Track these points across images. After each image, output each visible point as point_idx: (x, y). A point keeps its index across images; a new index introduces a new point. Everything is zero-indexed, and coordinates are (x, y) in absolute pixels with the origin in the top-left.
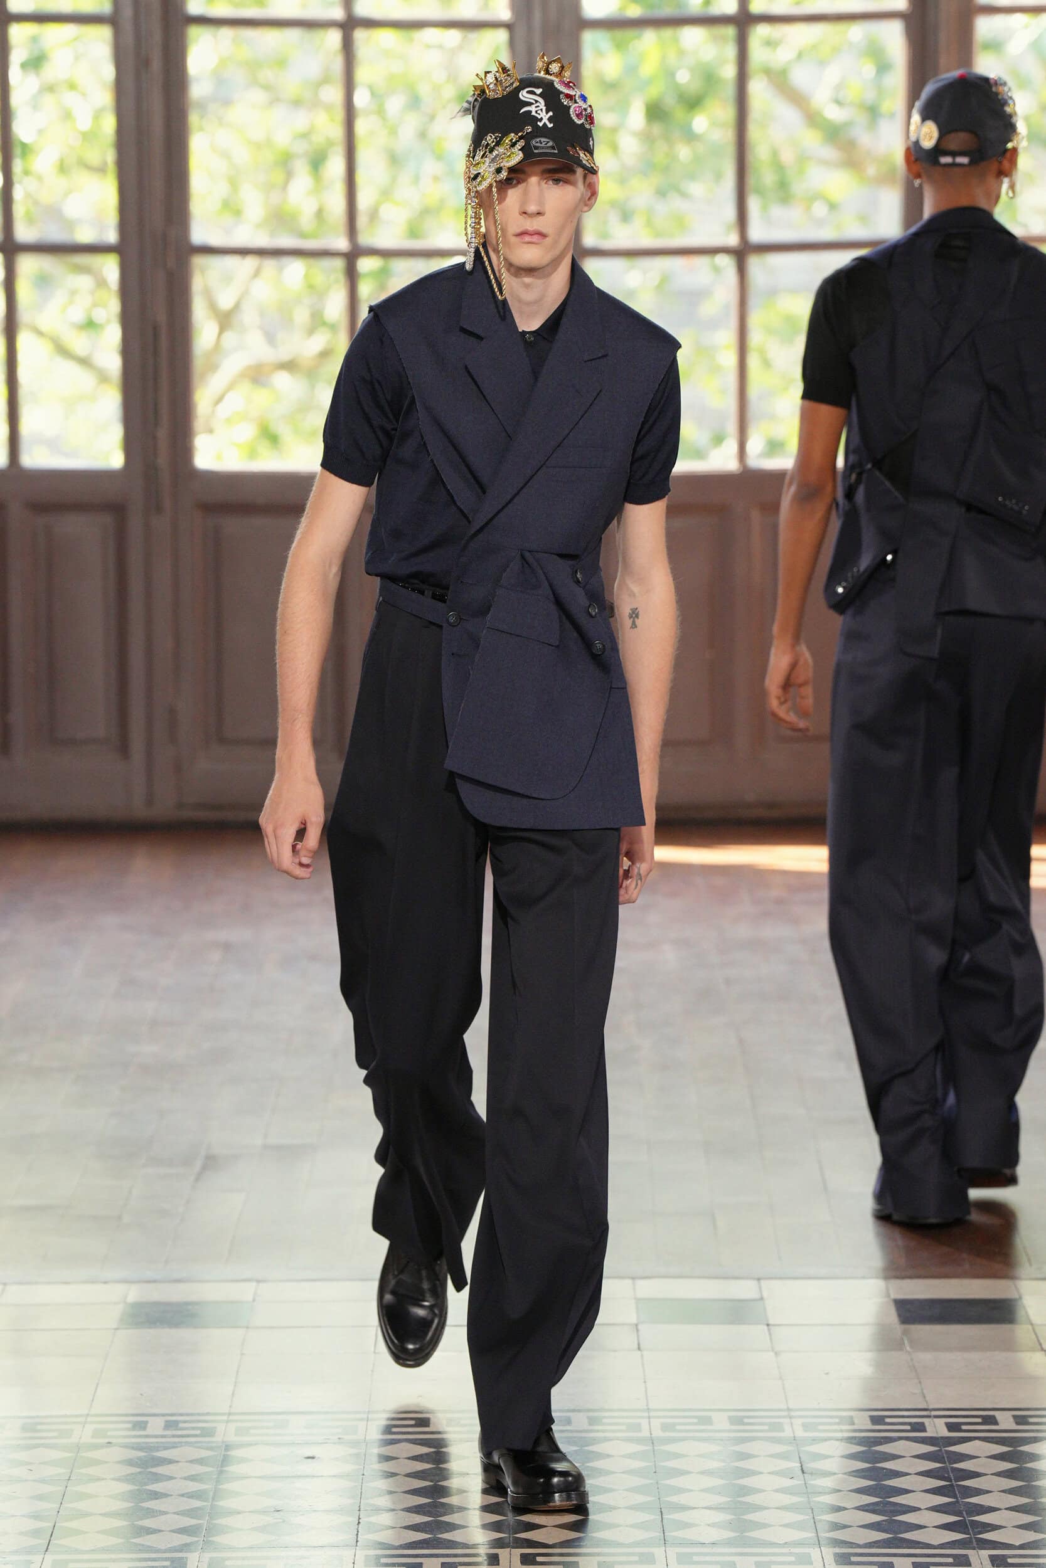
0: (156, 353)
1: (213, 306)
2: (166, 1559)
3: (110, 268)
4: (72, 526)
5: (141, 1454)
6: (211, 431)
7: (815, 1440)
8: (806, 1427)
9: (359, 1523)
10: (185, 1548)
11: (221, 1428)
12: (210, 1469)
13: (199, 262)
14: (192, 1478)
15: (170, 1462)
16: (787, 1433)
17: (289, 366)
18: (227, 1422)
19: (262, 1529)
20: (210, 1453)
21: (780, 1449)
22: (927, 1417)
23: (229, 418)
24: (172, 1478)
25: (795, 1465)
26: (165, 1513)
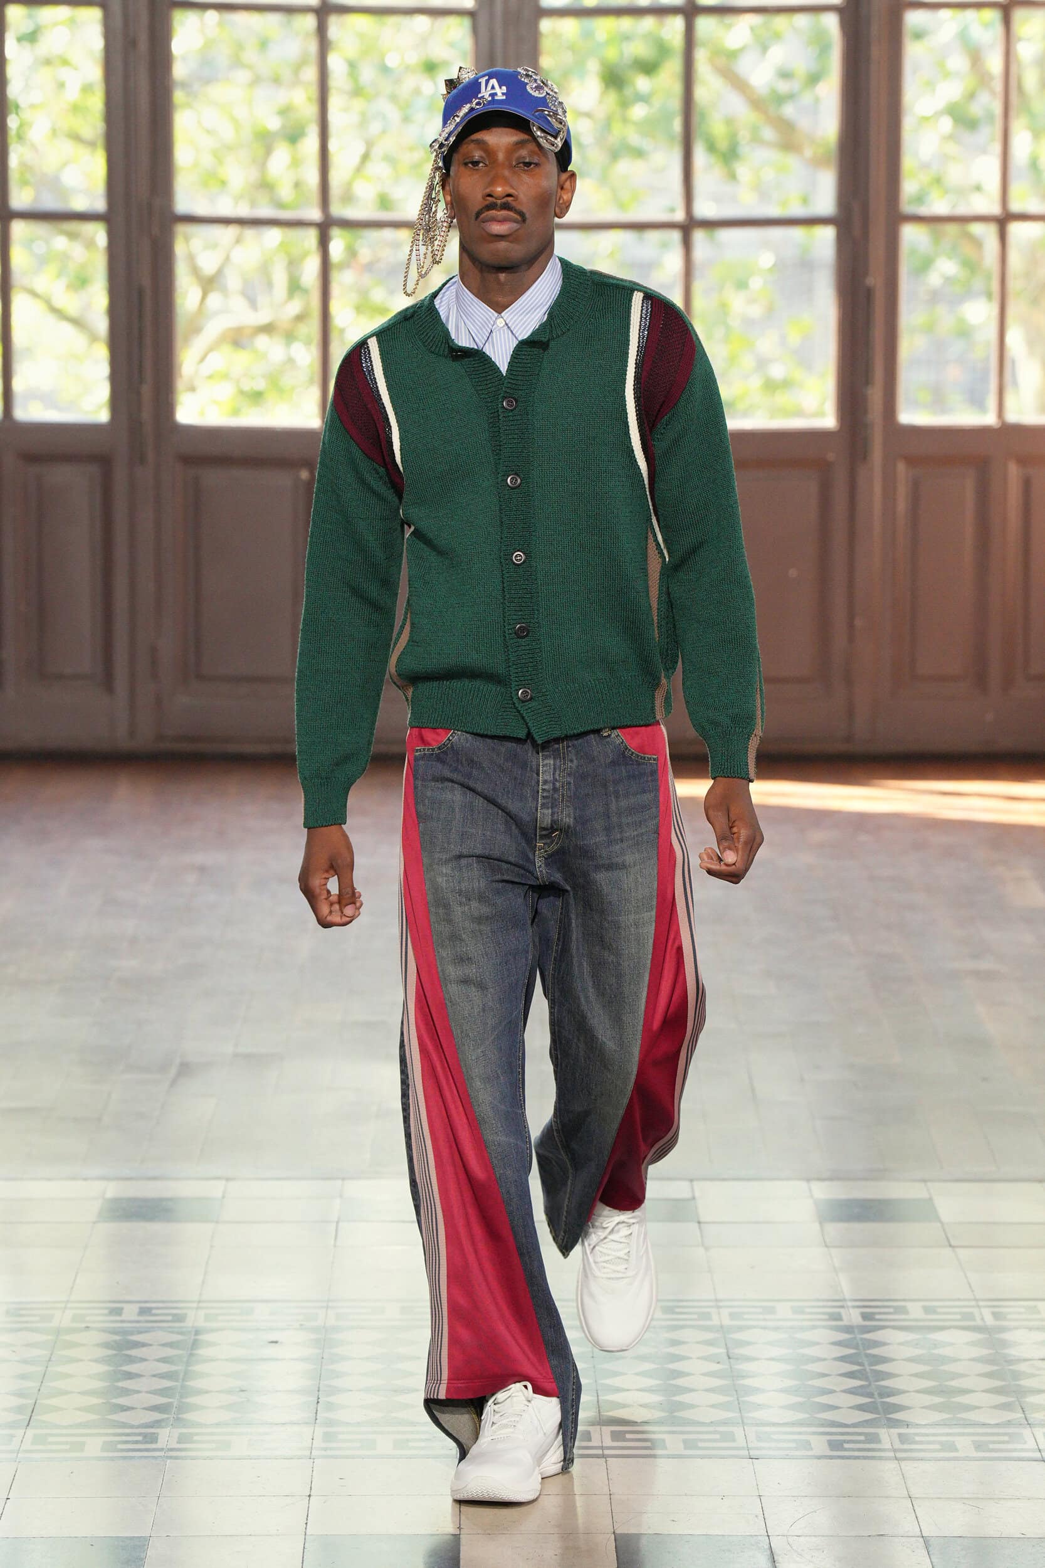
0: (141, 317)
1: (195, 271)
2: (140, 1434)
3: (99, 234)
4: (62, 475)
5: (117, 1338)
6: (192, 389)
7: (740, 1329)
8: (733, 1316)
9: (318, 1402)
10: (157, 1424)
11: (191, 1314)
12: (181, 1352)
13: (181, 230)
14: (164, 1360)
15: (144, 1345)
16: (715, 1321)
17: (268, 329)
18: (198, 1308)
19: (228, 1407)
20: (180, 1337)
21: (709, 1336)
22: (843, 1307)
23: (210, 377)
24: (145, 1360)
25: (723, 1351)
26: (138, 1392)
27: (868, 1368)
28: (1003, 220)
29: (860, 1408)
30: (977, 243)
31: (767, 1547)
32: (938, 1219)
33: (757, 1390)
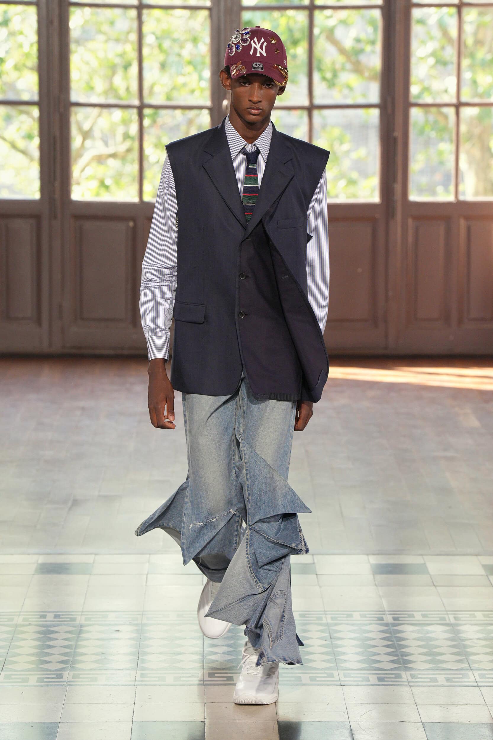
0: (55, 149)
1: (80, 129)
2: (54, 674)
3: (35, 112)
4: (18, 224)
5: (44, 629)
6: (78, 184)
7: (336, 624)
8: (332, 618)
9: (138, 659)
10: (63, 669)
11: (79, 618)
12: (74, 636)
13: (74, 109)
14: (66, 639)
15: (56, 632)
16: (324, 621)
17: (114, 156)
18: (82, 615)
19: (96, 662)
20: (74, 629)
21: (321, 628)
22: (384, 614)
23: (87, 178)
24: (57, 639)
25: (327, 635)
26: (54, 654)
27: (396, 643)
28: (458, 106)
29: (392, 662)
30: (446, 117)
31: (349, 727)
32: (428, 573)
33: (344, 654)
